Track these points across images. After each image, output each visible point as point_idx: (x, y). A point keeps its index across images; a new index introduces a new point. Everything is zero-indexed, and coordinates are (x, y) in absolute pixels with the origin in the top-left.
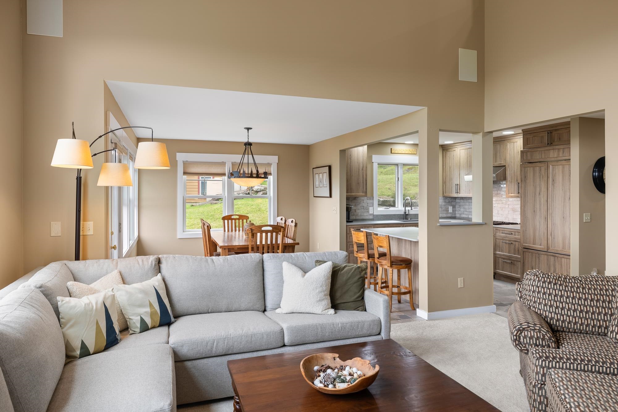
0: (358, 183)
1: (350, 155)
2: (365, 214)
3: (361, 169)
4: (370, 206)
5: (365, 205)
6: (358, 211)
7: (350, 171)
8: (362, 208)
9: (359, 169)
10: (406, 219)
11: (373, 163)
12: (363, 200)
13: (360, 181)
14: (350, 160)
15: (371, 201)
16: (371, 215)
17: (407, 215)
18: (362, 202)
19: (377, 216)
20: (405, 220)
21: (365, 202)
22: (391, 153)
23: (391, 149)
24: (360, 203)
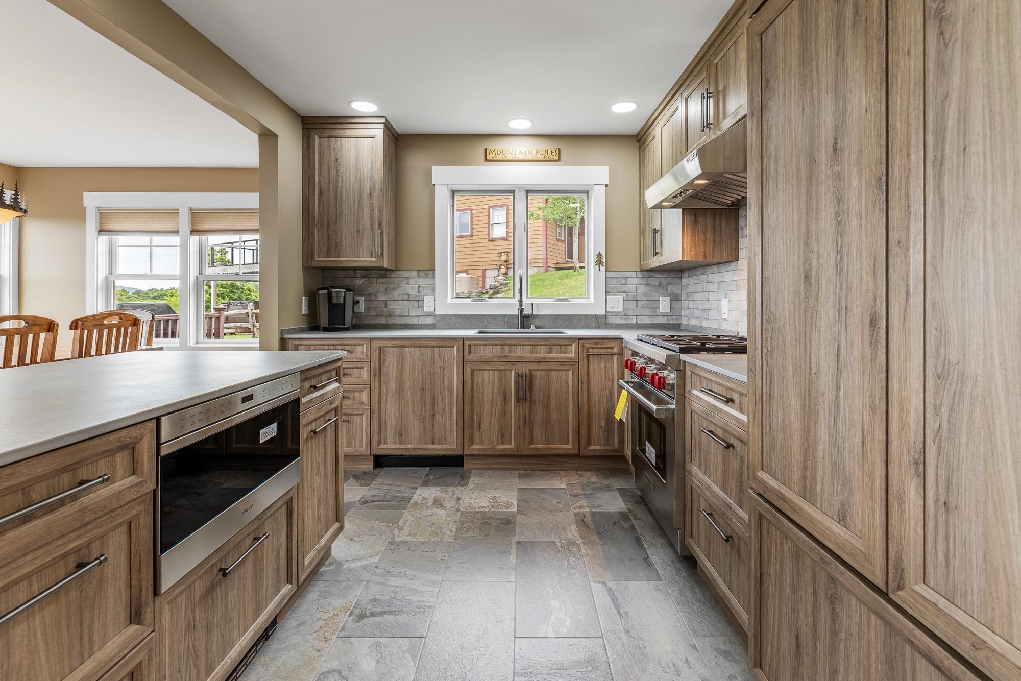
0: (358, 231)
1: (337, 160)
2: (413, 313)
3: (366, 195)
4: (426, 294)
5: (412, 290)
6: (392, 305)
7: (336, 200)
8: (406, 297)
9: (360, 196)
10: (523, 327)
11: (434, 185)
12: (408, 279)
13: (363, 225)
14: (335, 171)
15: (428, 281)
16: (428, 314)
17: (527, 316)
18: (403, 283)
19: (444, 317)
20: (519, 330)
21: (410, 282)
22: (486, 160)
23: (486, 149)
24: (398, 286)
